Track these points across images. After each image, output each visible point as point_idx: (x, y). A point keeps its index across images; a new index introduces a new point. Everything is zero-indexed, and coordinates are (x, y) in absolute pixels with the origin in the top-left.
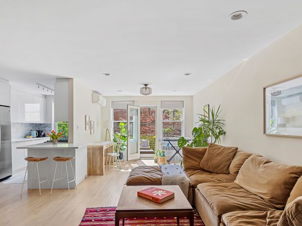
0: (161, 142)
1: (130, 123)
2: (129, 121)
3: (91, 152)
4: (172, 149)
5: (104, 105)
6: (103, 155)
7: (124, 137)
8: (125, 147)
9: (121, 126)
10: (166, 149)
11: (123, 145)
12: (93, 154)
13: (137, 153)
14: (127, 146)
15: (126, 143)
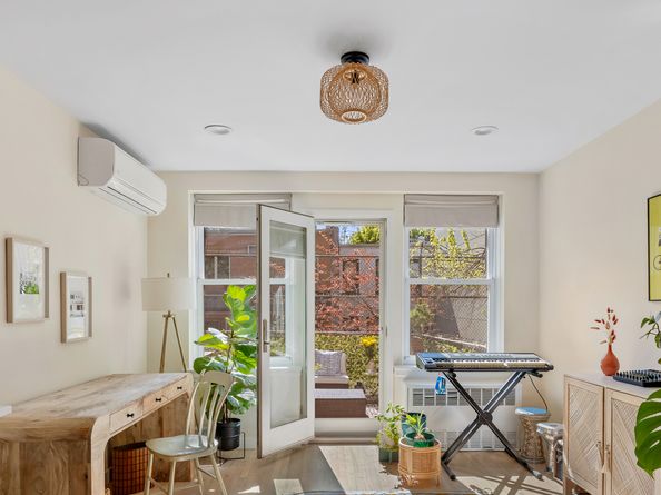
0: (403, 371)
1: (274, 288)
2: (267, 281)
3: (16, 462)
4: (453, 401)
5: (159, 207)
6: (86, 477)
7: (246, 350)
8: (248, 395)
9: (232, 301)
10: (429, 402)
11: (239, 387)
12: (25, 472)
13: (303, 415)
14: (257, 388)
15: (252, 375)
